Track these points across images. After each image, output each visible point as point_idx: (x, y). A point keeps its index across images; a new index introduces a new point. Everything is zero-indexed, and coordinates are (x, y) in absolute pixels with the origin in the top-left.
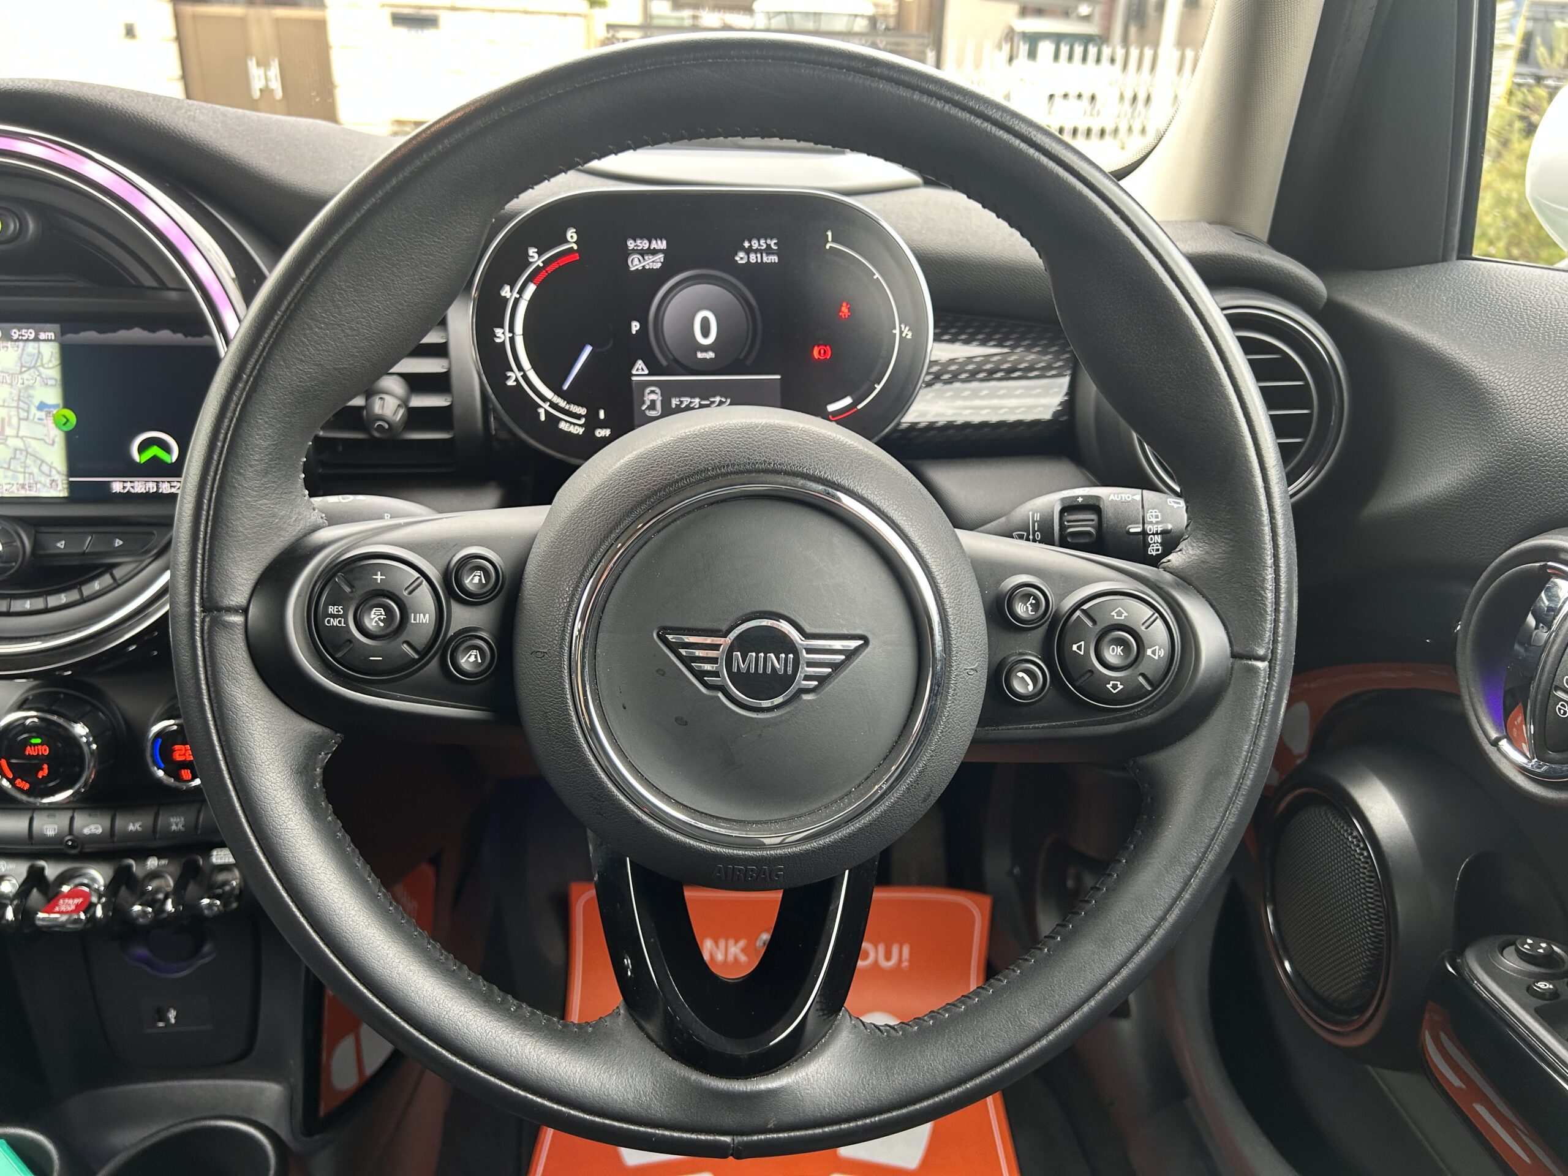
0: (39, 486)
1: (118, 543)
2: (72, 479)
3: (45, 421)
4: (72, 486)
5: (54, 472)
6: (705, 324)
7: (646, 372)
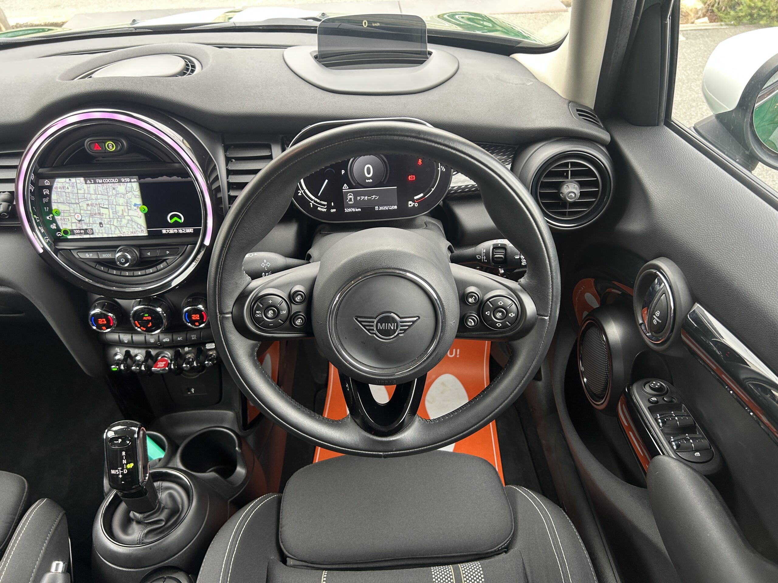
0: (138, 232)
1: (168, 252)
2: (148, 229)
3: (137, 210)
4: (149, 232)
5: (142, 227)
6: (368, 169)
7: (348, 188)
